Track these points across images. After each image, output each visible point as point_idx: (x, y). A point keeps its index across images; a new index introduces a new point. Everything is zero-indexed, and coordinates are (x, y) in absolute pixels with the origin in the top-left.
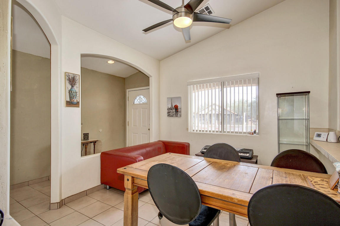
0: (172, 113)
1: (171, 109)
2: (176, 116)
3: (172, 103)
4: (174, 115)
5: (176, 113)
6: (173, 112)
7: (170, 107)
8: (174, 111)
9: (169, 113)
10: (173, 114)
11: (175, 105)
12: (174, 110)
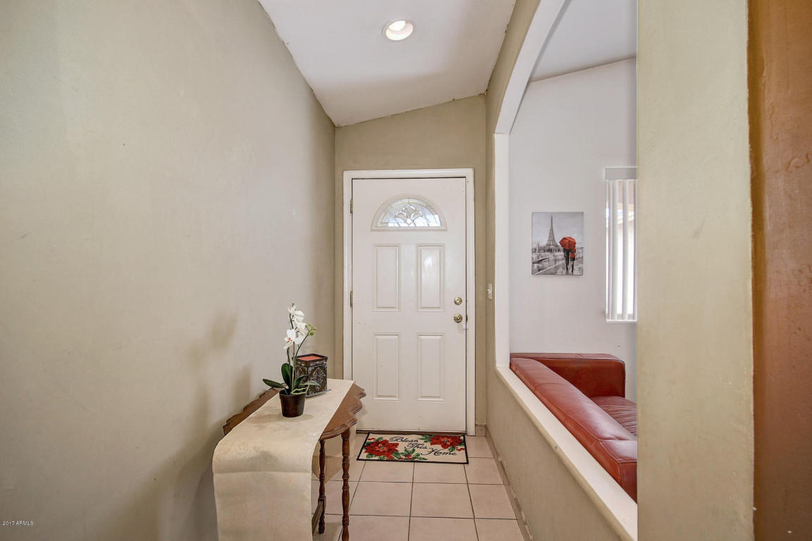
0: (552, 263)
1: (550, 251)
2: (567, 274)
3: (552, 230)
4: (561, 269)
5: (567, 264)
6: (556, 261)
7: (544, 242)
8: (560, 257)
9: (539, 262)
10: (557, 268)
11: (564, 239)
12: (561, 255)
